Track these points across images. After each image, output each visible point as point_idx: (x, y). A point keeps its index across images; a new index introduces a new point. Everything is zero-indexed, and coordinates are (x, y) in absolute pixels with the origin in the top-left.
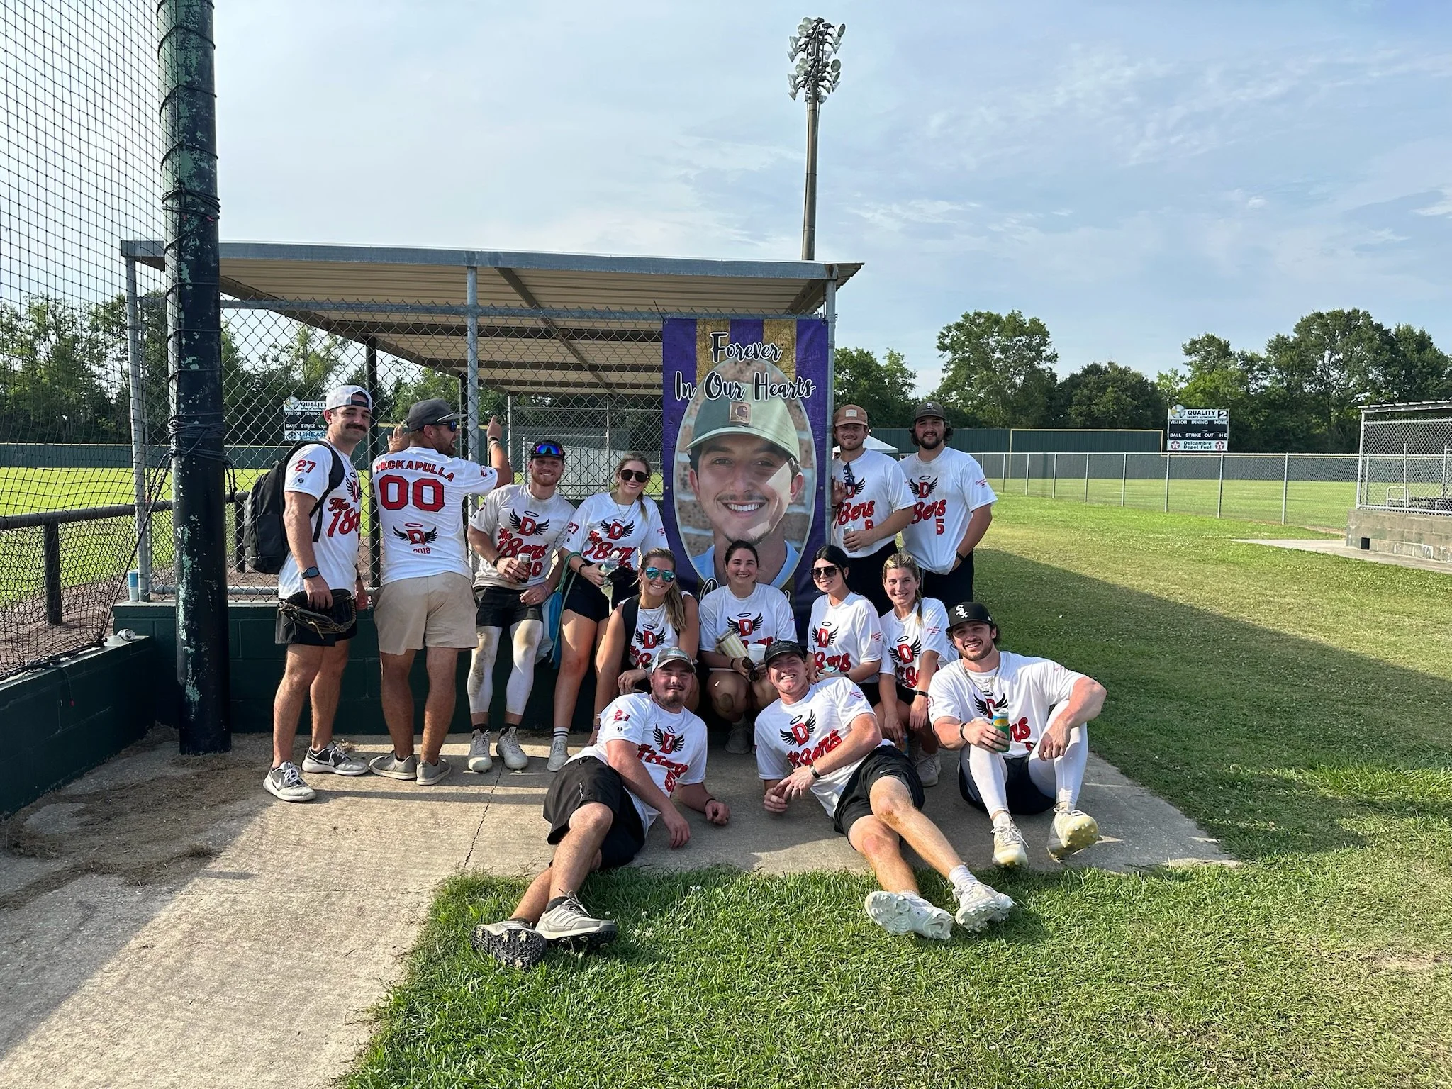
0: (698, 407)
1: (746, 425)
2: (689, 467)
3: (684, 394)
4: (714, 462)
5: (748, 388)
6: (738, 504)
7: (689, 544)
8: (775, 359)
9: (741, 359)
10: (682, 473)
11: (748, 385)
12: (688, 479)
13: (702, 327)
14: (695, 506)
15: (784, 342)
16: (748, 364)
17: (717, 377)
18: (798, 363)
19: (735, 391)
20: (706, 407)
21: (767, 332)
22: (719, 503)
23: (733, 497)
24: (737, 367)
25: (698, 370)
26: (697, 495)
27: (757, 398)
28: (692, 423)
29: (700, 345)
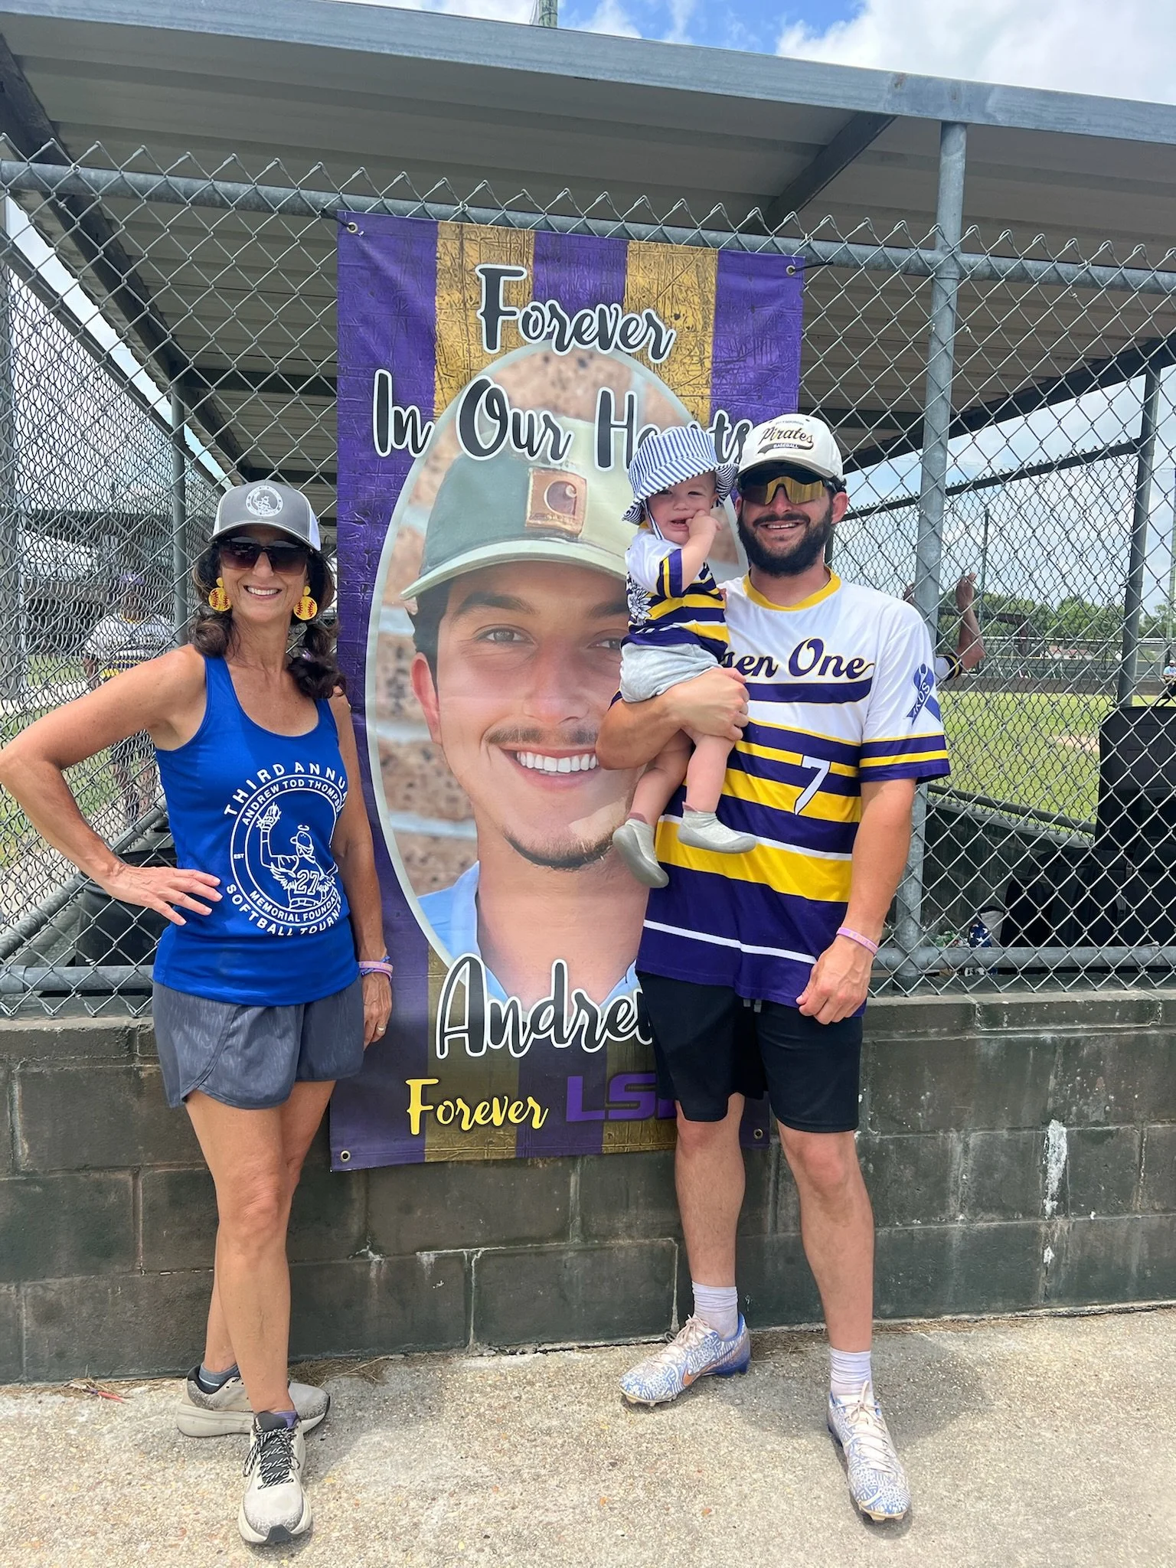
0: (438, 480)
1: (572, 537)
2: (412, 648)
3: (400, 437)
4: (483, 637)
5: (582, 433)
6: (546, 754)
7: (408, 859)
8: (657, 354)
9: (561, 346)
10: (392, 665)
11: (581, 425)
12: (408, 681)
13: (453, 247)
14: (428, 756)
15: (682, 309)
16: (582, 363)
17: (495, 395)
18: (717, 372)
19: (544, 440)
20: (458, 483)
21: (637, 278)
22: (495, 751)
23: (532, 735)
24: (551, 369)
25: (440, 370)
26: (434, 725)
27: (604, 459)
28: (422, 525)
29: (446, 301)
